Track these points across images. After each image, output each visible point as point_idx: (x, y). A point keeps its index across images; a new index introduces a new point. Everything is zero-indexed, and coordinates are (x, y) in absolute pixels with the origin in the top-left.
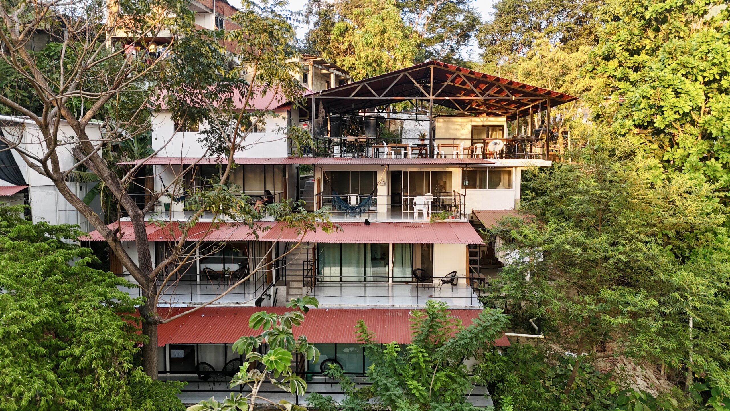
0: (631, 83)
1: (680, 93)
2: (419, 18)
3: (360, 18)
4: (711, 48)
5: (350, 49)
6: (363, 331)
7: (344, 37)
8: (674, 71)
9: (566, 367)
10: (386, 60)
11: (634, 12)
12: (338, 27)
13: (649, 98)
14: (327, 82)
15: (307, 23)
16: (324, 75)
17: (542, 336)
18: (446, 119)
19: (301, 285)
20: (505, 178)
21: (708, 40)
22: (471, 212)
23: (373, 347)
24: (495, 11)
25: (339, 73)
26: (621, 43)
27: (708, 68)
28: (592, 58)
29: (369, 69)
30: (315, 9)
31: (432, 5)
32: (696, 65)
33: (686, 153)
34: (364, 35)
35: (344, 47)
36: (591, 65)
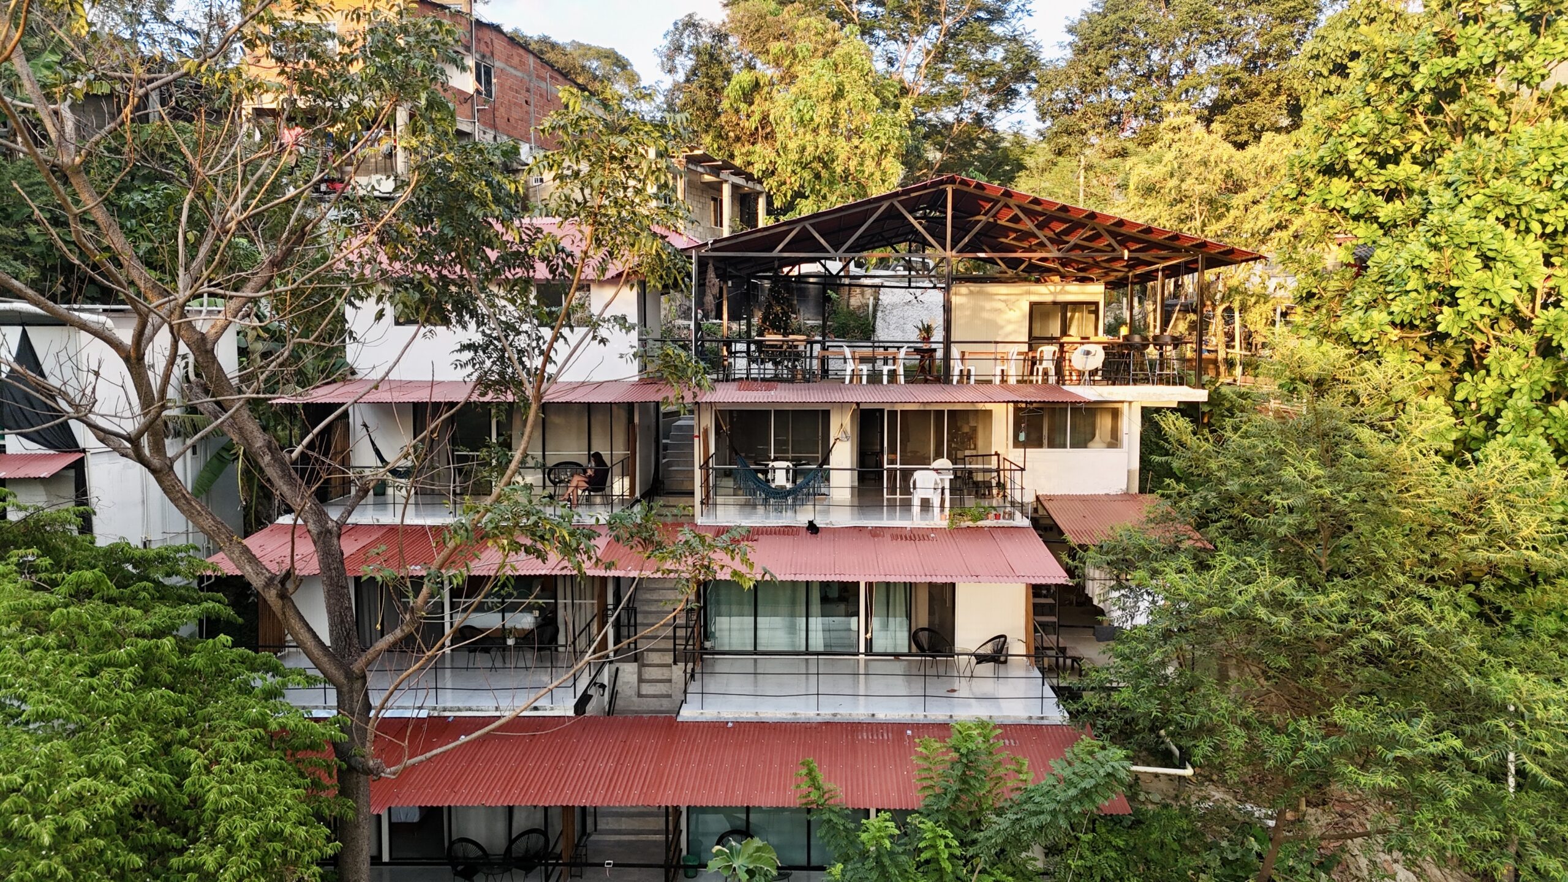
0: (1382, 226)
1: (1494, 259)
2: (908, 50)
3: (787, 63)
4: (1559, 162)
5: (765, 131)
6: (815, 785)
7: (751, 104)
8: (1480, 212)
9: (1242, 843)
10: (843, 156)
11: (1387, 74)
12: (739, 82)
13: (1425, 270)
14: (715, 199)
15: (670, 71)
16: (709, 184)
17: (1189, 772)
18: (974, 287)
19: (669, 658)
20: (1104, 423)
21: (1554, 144)
22: (1033, 499)
23: (835, 819)
24: (1070, 38)
25: (740, 181)
26: (1360, 140)
27: (1554, 205)
28: (1296, 170)
29: (807, 175)
30: (688, 41)
31: (936, 24)
32: (1527, 199)
33: (1505, 388)
34: (796, 101)
35: (752, 124)
36: (1294, 186)
